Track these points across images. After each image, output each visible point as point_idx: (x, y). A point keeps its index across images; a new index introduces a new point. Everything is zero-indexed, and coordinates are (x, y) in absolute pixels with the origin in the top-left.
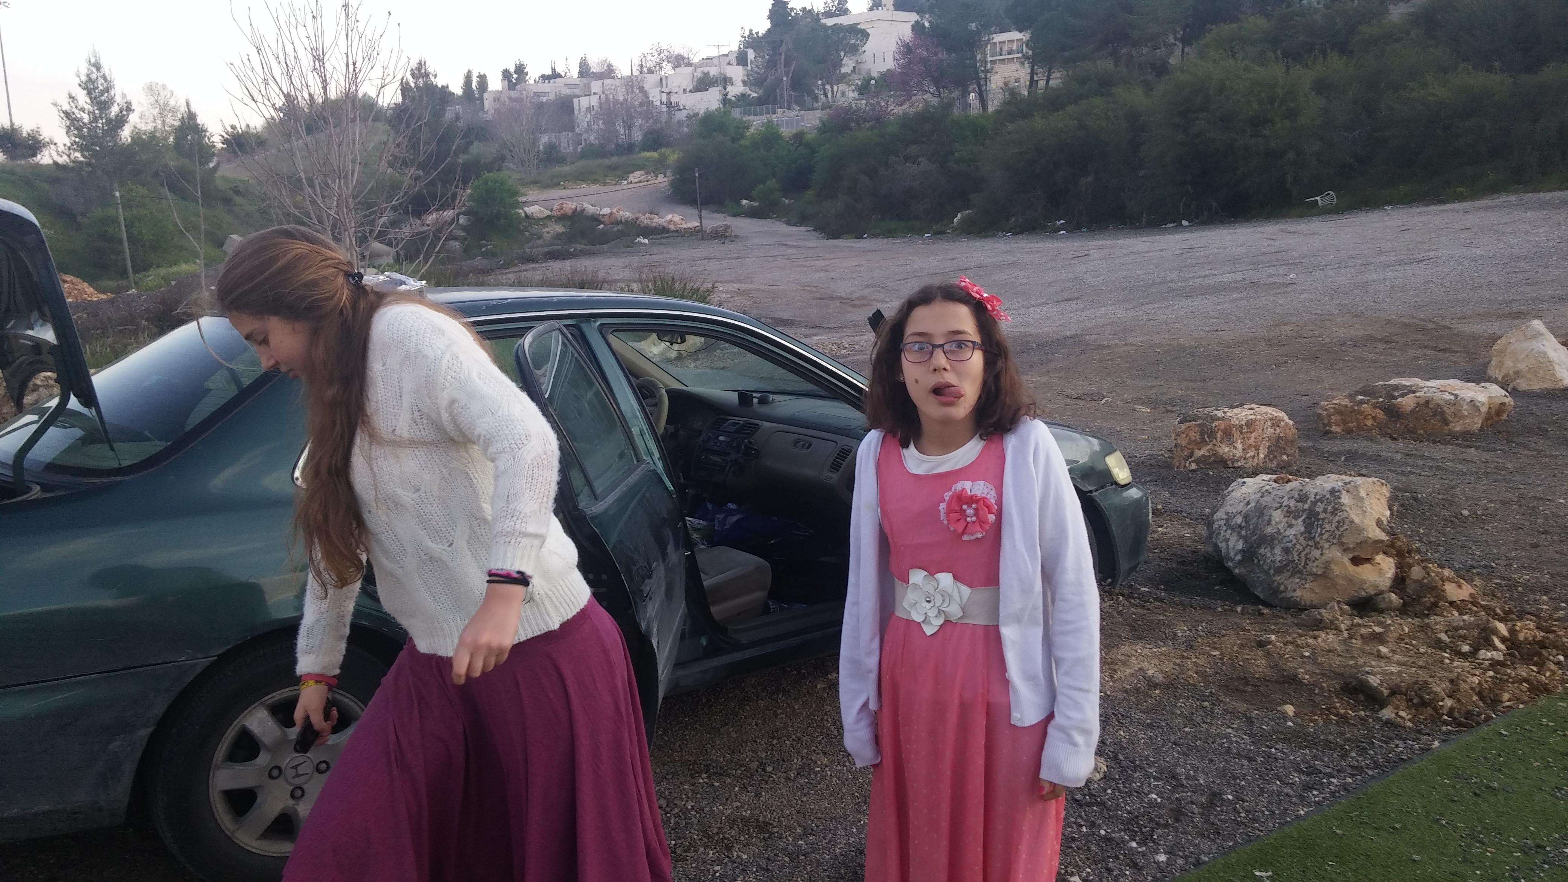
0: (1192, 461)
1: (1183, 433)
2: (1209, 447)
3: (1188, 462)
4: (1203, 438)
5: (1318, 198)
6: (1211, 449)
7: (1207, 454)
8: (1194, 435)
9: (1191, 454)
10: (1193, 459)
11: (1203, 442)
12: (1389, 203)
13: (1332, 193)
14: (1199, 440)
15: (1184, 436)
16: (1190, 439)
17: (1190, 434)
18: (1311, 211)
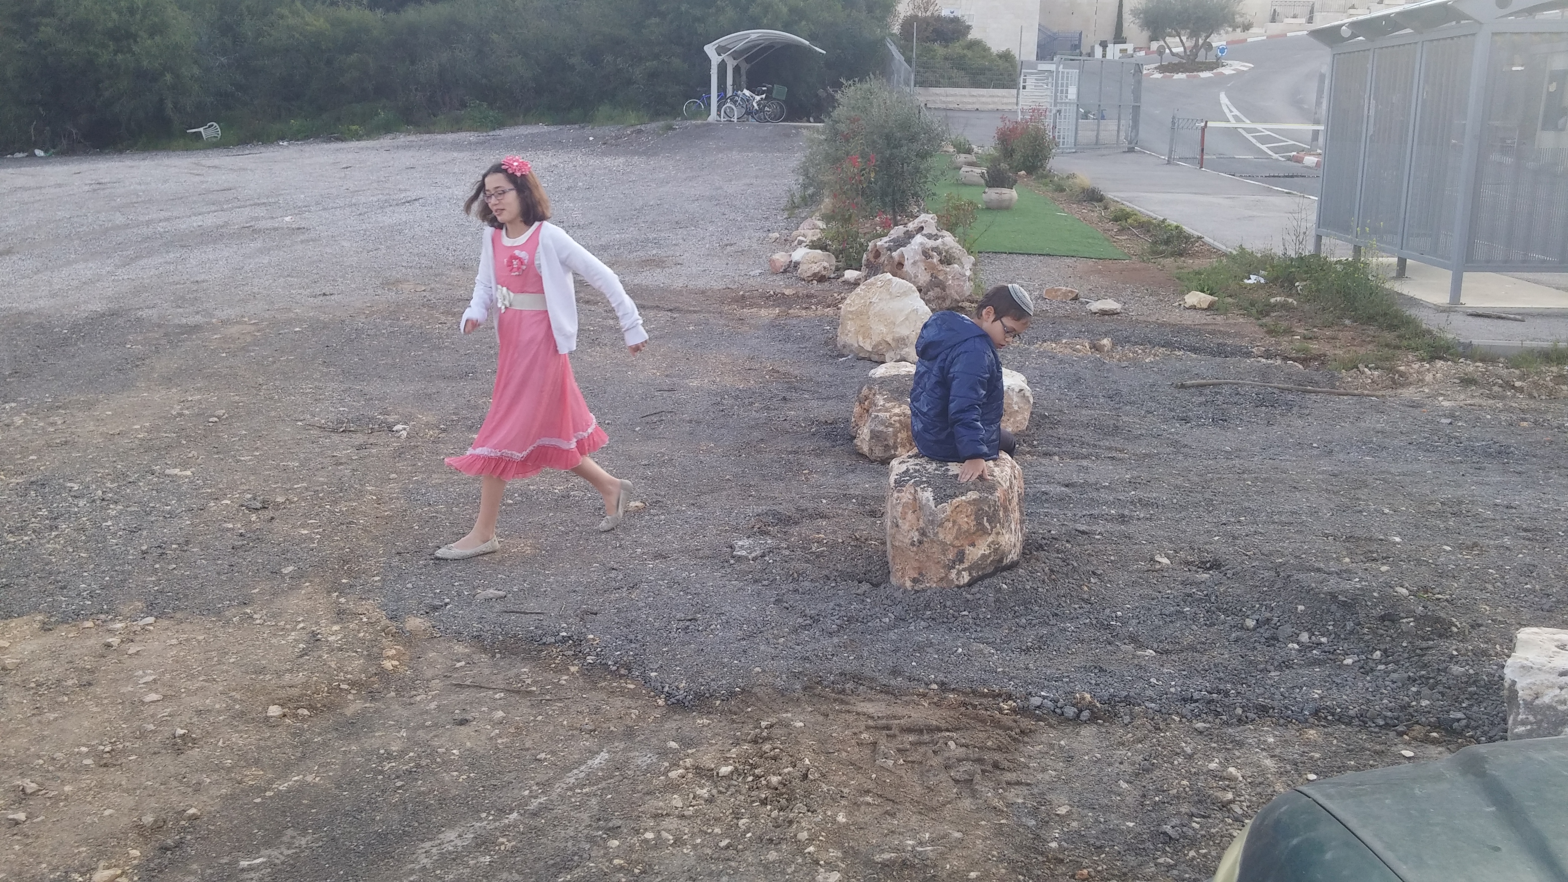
0: (964, 570)
1: (948, 520)
2: (990, 539)
3: (954, 572)
4: (980, 524)
5: (201, 129)
6: (992, 542)
7: (987, 552)
8: (966, 521)
9: (961, 557)
10: (966, 565)
11: (982, 531)
12: (283, 139)
13: (215, 124)
14: (973, 529)
15: (951, 525)
16: (960, 529)
17: (960, 521)
18: (195, 144)
